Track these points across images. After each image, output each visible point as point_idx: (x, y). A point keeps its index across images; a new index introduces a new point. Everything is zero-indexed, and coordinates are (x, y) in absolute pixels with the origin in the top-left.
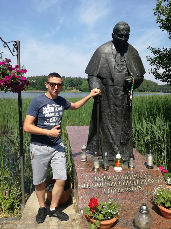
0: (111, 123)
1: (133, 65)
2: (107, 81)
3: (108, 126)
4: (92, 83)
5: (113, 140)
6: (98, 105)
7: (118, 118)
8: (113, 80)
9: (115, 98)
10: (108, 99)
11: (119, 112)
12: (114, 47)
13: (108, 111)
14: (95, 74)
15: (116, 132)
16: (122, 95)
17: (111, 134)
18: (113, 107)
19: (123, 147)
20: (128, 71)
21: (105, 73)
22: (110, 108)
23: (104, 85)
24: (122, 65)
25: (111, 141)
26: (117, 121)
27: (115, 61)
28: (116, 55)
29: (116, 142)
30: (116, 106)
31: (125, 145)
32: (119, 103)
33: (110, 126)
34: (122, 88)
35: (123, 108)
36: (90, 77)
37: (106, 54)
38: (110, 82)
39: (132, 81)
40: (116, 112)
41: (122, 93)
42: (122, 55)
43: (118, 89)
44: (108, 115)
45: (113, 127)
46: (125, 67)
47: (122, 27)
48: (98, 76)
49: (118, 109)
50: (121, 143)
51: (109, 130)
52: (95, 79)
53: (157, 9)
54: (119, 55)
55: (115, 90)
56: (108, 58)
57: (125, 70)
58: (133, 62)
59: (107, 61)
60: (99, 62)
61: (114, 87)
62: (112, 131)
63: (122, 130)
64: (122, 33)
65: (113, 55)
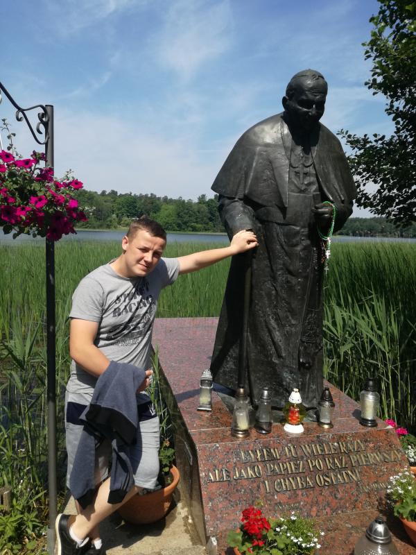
0: (276, 314)
1: (332, 176)
2: (268, 213)
3: (267, 324)
4: (233, 217)
5: (279, 356)
7: (295, 304)
8: (283, 209)
9: (289, 255)
10: (271, 257)
11: (298, 288)
12: (286, 131)
13: (268, 285)
14: (240, 195)
15: (287, 337)
16: (305, 248)
17: (274, 343)
18: (281, 276)
19: (303, 375)
20: (320, 189)
21: (264, 193)
22: (274, 278)
23: (262, 222)
24: (306, 174)
25: (275, 360)
26: (292, 311)
27: (291, 165)
28: (292, 150)
29: (288, 362)
30: (290, 273)
31: (309, 368)
32: (297, 265)
33: (273, 322)
34: (305, 231)
35: (306, 278)
36: (227, 201)
37: (268, 145)
38: (278, 216)
39: (331, 213)
40: (290, 289)
41: (307, 242)
42: (307, 151)
43: (298, 232)
44: (269, 295)
45: (281, 326)
46: (313, 179)
47: (309, 82)
48: (247, 200)
49: (294, 281)
50: (301, 365)
51: (270, 332)
52: (239, 206)
53: (373, 43)
54: (299, 150)
55: (290, 235)
56: (272, 156)
57: (314, 187)
58: (330, 168)
59: (270, 163)
60: (249, 166)
61: (287, 227)
62: (277, 335)
63: (303, 333)
64: (311, 96)
65: (285, 148)
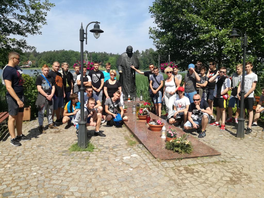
0: (126, 84)
1: (134, 62)
2: (124, 68)
3: (125, 86)
4: (119, 68)
6: (121, 77)
8: (127, 67)
9: (128, 74)
10: (125, 75)
11: (129, 79)
13: (125, 79)
14: (120, 64)
16: (130, 73)
18: (127, 78)
19: (131, 94)
21: (123, 65)
24: (130, 62)
25: (127, 91)
26: (129, 83)
27: (128, 60)
28: (128, 58)
29: (129, 92)
31: (132, 92)
32: (129, 76)
33: (126, 85)
34: (130, 70)
35: (131, 78)
36: (118, 66)
37: (124, 57)
41: (130, 72)
43: (129, 71)
44: (125, 81)
47: (129, 48)
48: (121, 66)
49: (129, 78)
54: (129, 58)
55: (128, 71)
56: (125, 59)
57: (131, 64)
61: (127, 70)
62: (127, 87)
63: (131, 87)
64: (129, 50)
65: (127, 58)
